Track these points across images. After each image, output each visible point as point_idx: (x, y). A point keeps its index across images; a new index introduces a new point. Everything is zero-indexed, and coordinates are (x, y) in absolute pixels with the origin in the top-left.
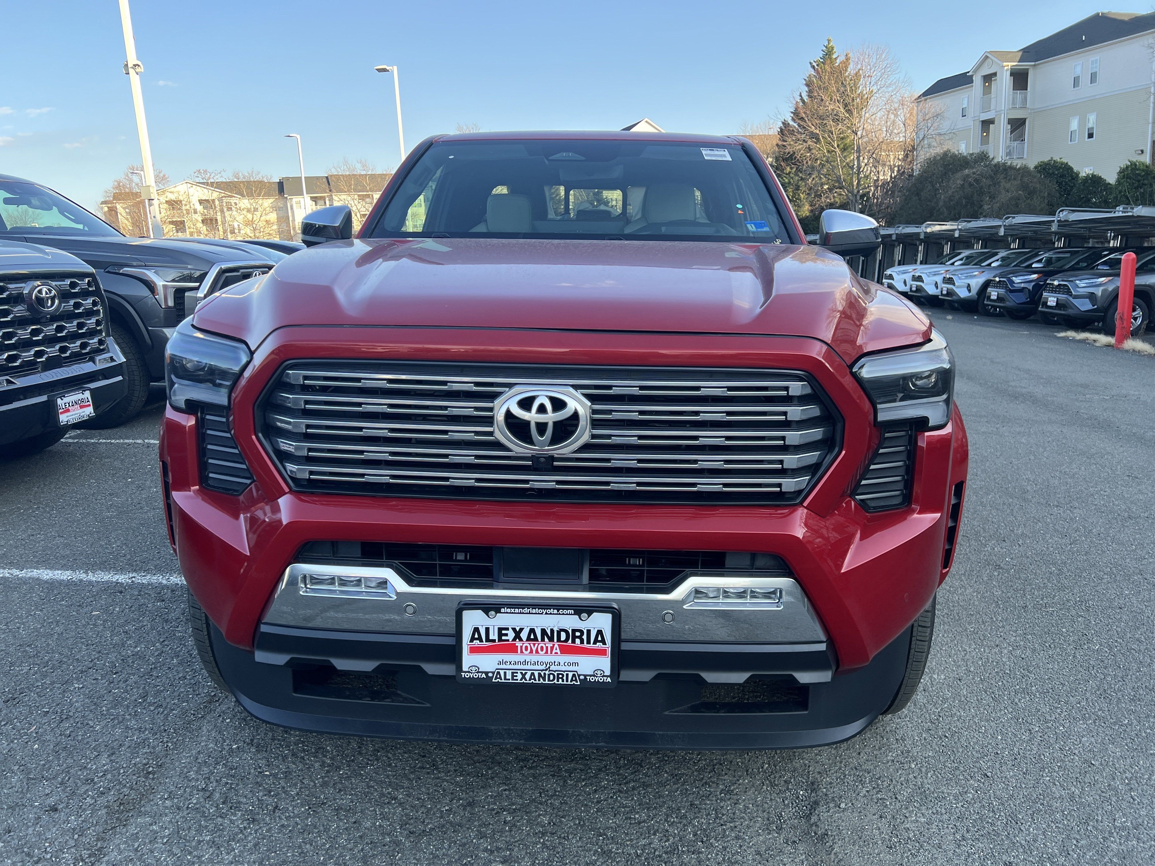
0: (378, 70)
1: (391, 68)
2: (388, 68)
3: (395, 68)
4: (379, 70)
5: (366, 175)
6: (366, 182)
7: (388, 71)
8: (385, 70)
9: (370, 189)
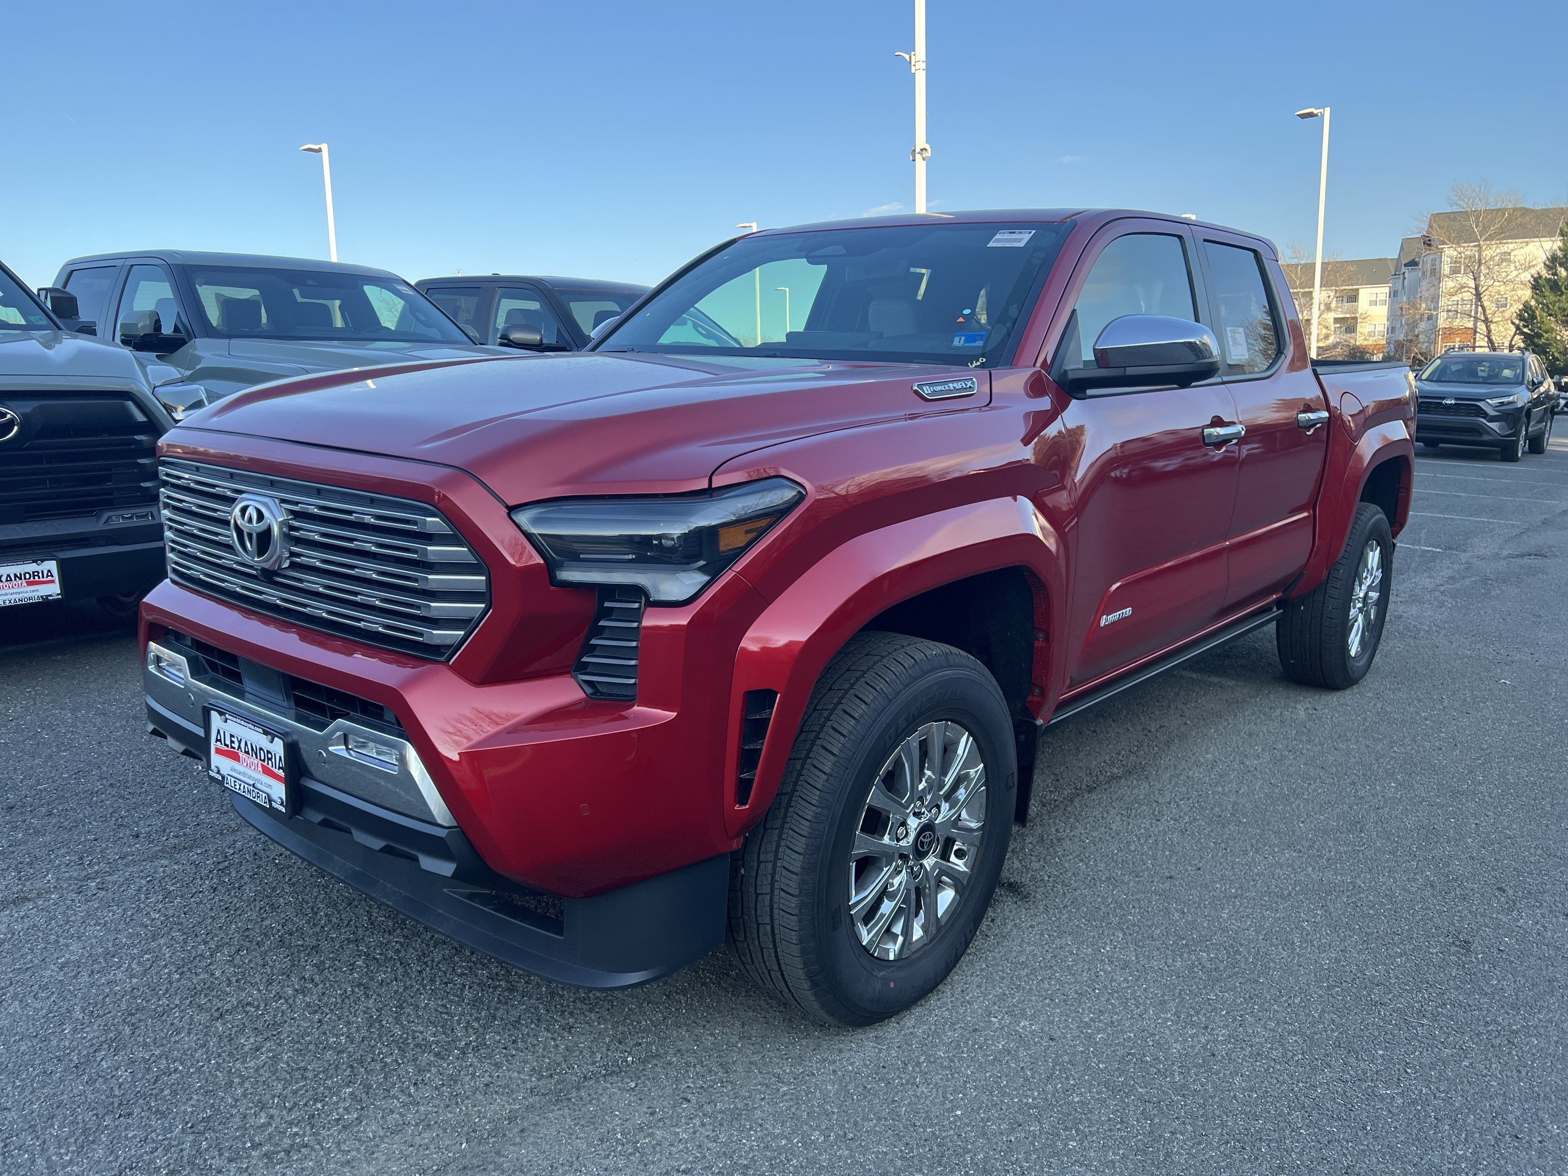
0: (1300, 116)
1: (1322, 110)
2: (1315, 111)
3: (1328, 111)
4: (1303, 116)
5: (1297, 265)
6: (1296, 274)
7: (1316, 115)
8: (1311, 115)
9: (1301, 284)
